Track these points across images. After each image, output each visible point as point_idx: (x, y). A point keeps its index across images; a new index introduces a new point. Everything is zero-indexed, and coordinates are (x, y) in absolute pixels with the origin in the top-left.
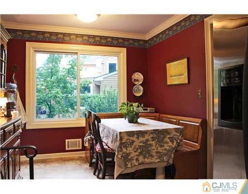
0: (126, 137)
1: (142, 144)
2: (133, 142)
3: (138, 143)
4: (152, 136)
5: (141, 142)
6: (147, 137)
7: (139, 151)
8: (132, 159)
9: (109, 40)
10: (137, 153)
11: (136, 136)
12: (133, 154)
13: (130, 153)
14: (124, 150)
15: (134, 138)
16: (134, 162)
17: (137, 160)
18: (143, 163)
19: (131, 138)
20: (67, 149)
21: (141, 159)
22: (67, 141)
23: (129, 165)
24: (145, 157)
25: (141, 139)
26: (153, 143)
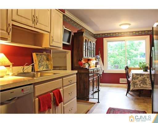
0: (135, 76)
1: (142, 79)
2: (138, 78)
3: (140, 78)
4: (147, 76)
5: (142, 78)
6: (144, 76)
7: (141, 82)
8: (137, 84)
9: (140, 32)
10: (140, 83)
11: (139, 75)
12: (138, 83)
13: (137, 82)
14: (134, 80)
15: (139, 76)
16: (139, 86)
17: (140, 85)
18: (142, 87)
19: (137, 76)
20: (120, 82)
21: (142, 85)
22: (120, 79)
23: (136, 87)
24: (143, 85)
25: (142, 77)
26: (148, 79)
